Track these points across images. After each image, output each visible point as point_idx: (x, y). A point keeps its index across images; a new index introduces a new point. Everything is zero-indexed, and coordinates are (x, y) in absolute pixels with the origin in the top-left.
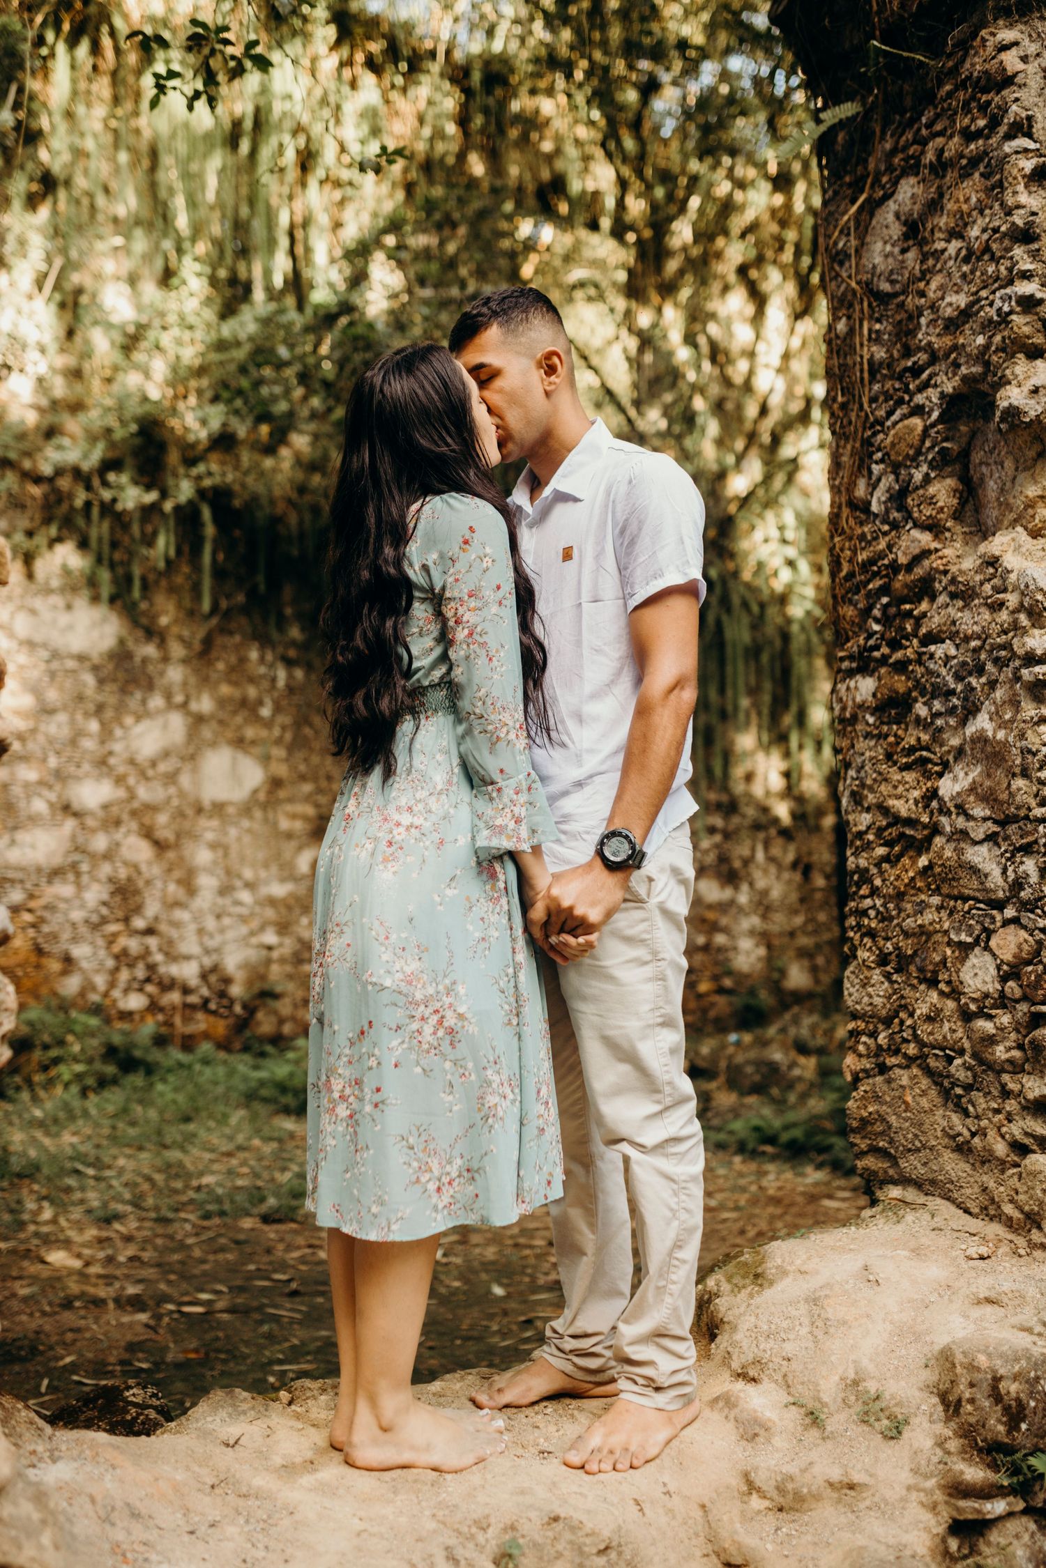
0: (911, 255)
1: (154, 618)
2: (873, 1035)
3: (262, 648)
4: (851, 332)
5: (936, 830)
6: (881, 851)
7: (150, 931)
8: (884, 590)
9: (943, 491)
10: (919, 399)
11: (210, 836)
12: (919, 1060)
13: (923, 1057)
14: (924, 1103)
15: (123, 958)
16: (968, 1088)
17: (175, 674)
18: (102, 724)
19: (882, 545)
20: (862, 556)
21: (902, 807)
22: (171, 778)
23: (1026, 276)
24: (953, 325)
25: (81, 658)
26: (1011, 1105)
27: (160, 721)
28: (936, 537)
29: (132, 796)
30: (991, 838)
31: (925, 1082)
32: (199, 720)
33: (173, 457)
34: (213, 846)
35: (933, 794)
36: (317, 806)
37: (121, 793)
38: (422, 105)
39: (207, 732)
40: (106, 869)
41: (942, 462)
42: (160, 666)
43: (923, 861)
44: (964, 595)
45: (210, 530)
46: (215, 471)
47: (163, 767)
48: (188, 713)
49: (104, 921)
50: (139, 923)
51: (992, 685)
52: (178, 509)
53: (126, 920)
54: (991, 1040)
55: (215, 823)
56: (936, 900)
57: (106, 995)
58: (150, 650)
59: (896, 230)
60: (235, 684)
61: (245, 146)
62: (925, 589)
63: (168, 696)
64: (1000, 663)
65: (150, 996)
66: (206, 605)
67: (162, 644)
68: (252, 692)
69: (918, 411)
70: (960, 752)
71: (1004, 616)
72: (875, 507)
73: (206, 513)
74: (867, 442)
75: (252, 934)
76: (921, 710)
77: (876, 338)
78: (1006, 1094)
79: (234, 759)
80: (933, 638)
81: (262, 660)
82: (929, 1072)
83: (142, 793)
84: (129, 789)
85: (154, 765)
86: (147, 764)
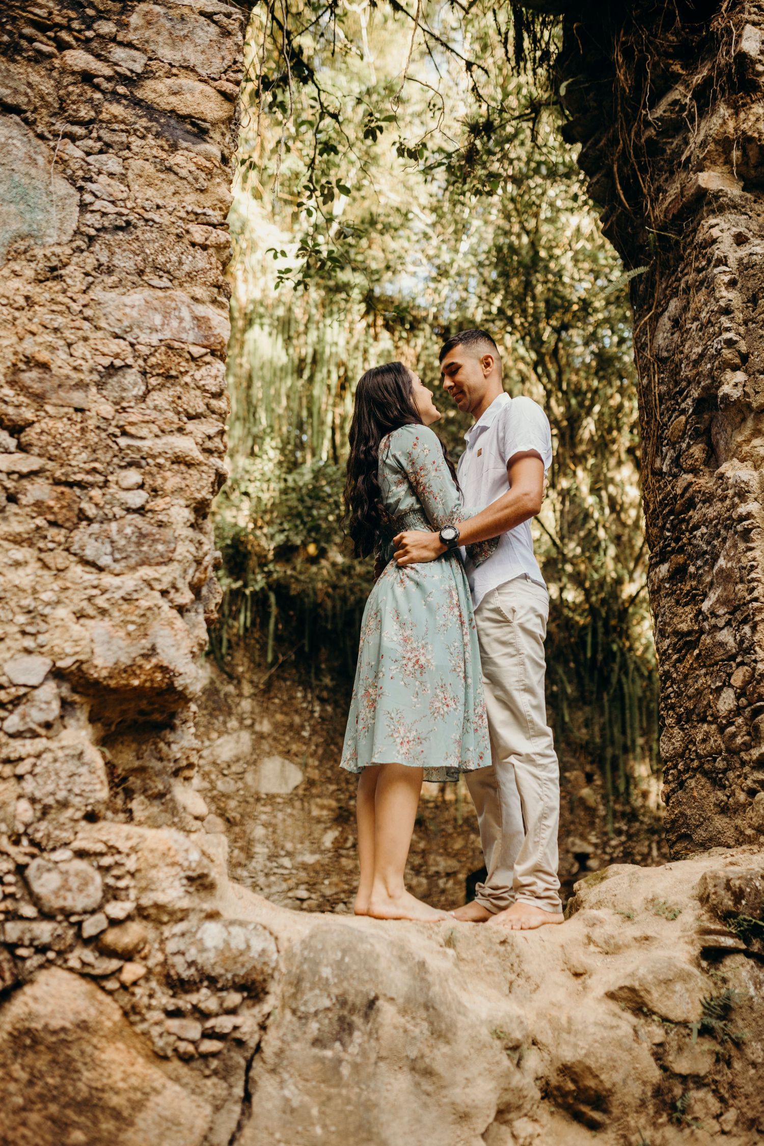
0: (676, 335)
1: (233, 666)
2: (675, 766)
3: (305, 690)
4: (650, 382)
5: (702, 631)
6: (675, 657)
8: (671, 512)
9: (697, 451)
10: (683, 405)
11: (264, 817)
12: (700, 769)
13: (702, 764)
14: (704, 793)
16: (725, 771)
17: (246, 705)
19: (669, 487)
20: (659, 498)
21: (684, 627)
22: (240, 776)
23: (728, 330)
24: (696, 363)
26: (747, 769)
27: (235, 736)
28: (695, 476)
29: (214, 788)
30: (728, 623)
31: (703, 780)
32: (261, 736)
33: (253, 562)
34: (265, 825)
35: (700, 612)
36: (338, 800)
38: (419, 349)
39: (265, 746)
41: (697, 435)
42: (237, 700)
43: (696, 652)
44: (709, 499)
45: (274, 610)
46: (279, 570)
47: (234, 768)
48: (254, 733)
51: (724, 540)
52: (254, 593)
54: (734, 736)
55: (268, 809)
56: (703, 671)
58: (231, 689)
59: (669, 325)
60: (286, 714)
61: (306, 374)
62: (691, 504)
63: (241, 720)
64: (727, 528)
66: (270, 658)
67: (238, 685)
68: (297, 720)
69: (683, 412)
70: (711, 584)
71: (728, 502)
72: (665, 470)
73: (272, 598)
74: (660, 437)
75: (290, 890)
76: (692, 569)
77: (661, 382)
78: (743, 763)
79: (283, 765)
80: (696, 527)
81: (305, 697)
82: (705, 773)
83: (221, 785)
84: (211, 782)
85: (229, 766)
86: (224, 765)
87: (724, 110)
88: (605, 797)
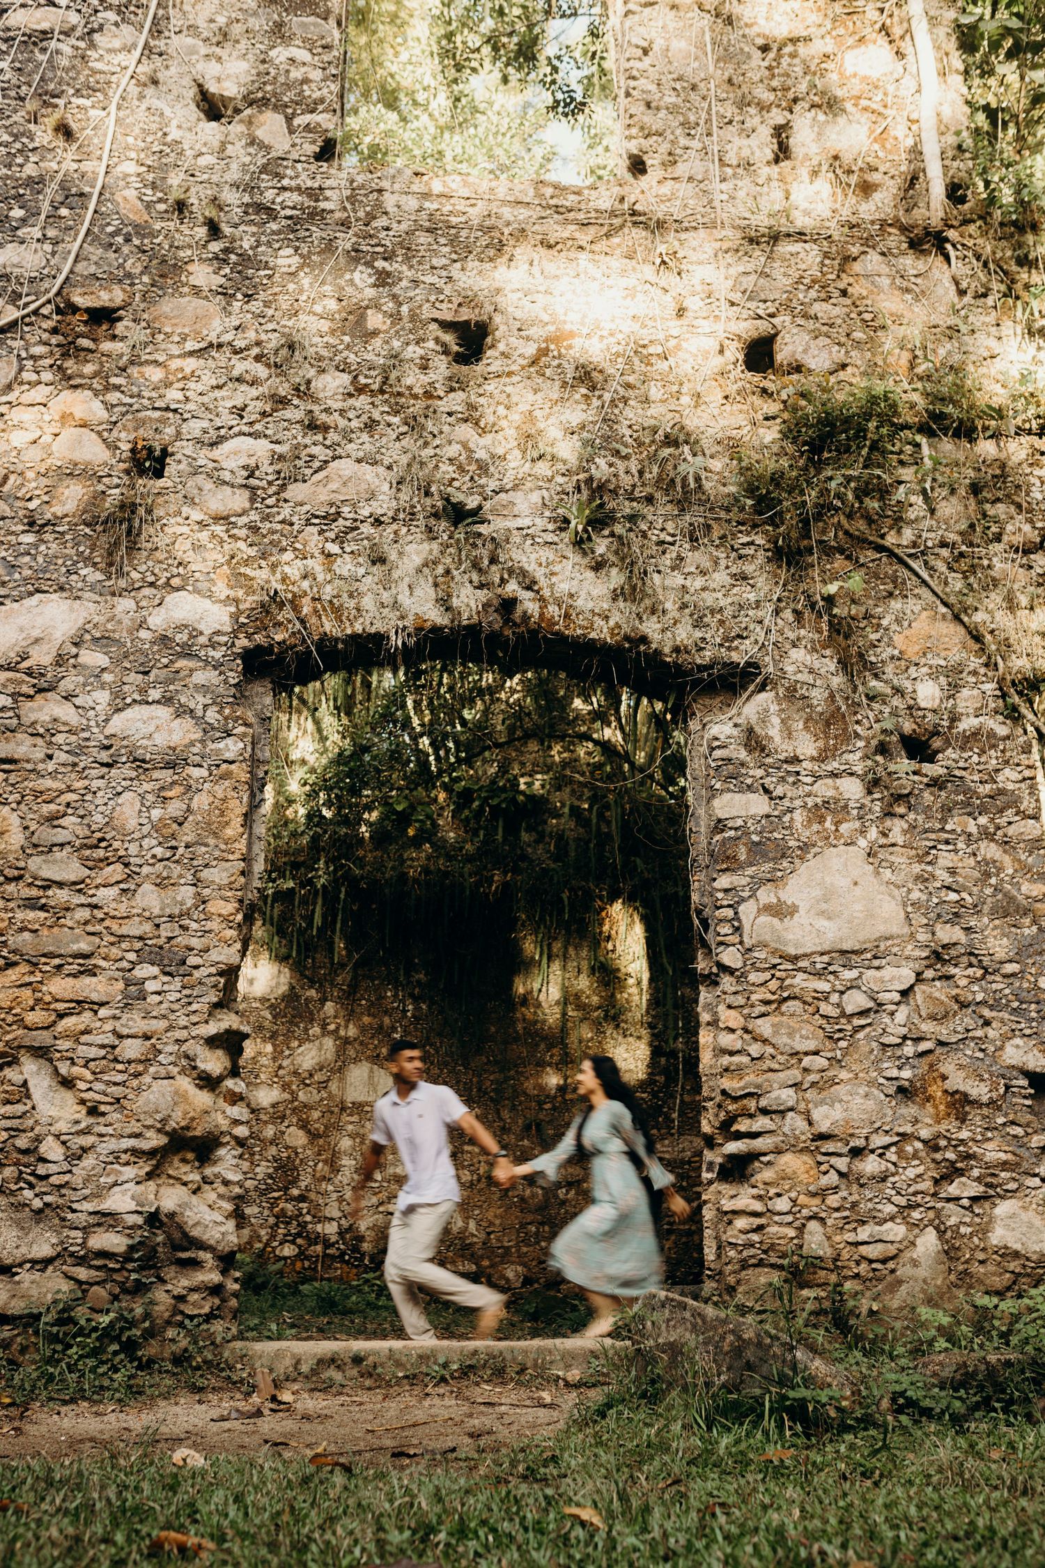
3: (396, 988)
7: (302, 1199)
11: (350, 1128)
15: (281, 1217)
17: (330, 1009)
18: (274, 1045)
22: (323, 1085)
25: (263, 1000)
27: (317, 1043)
29: (294, 1098)
32: (347, 1041)
37: (287, 1096)
39: (351, 1052)
40: (273, 1150)
42: (319, 1004)
47: (318, 1077)
48: (338, 1038)
49: (269, 1189)
50: (295, 1192)
52: (324, 889)
53: (286, 1189)
55: (355, 1118)
57: (267, 1245)
58: (312, 993)
60: (374, 1016)
63: (324, 1026)
65: (299, 1247)
66: (336, 958)
67: (321, 988)
68: (387, 1020)
73: (342, 890)
75: (381, 1204)
79: (371, 1071)
81: (395, 996)
83: (302, 1096)
84: (292, 1093)
85: (311, 1075)
86: (306, 1075)
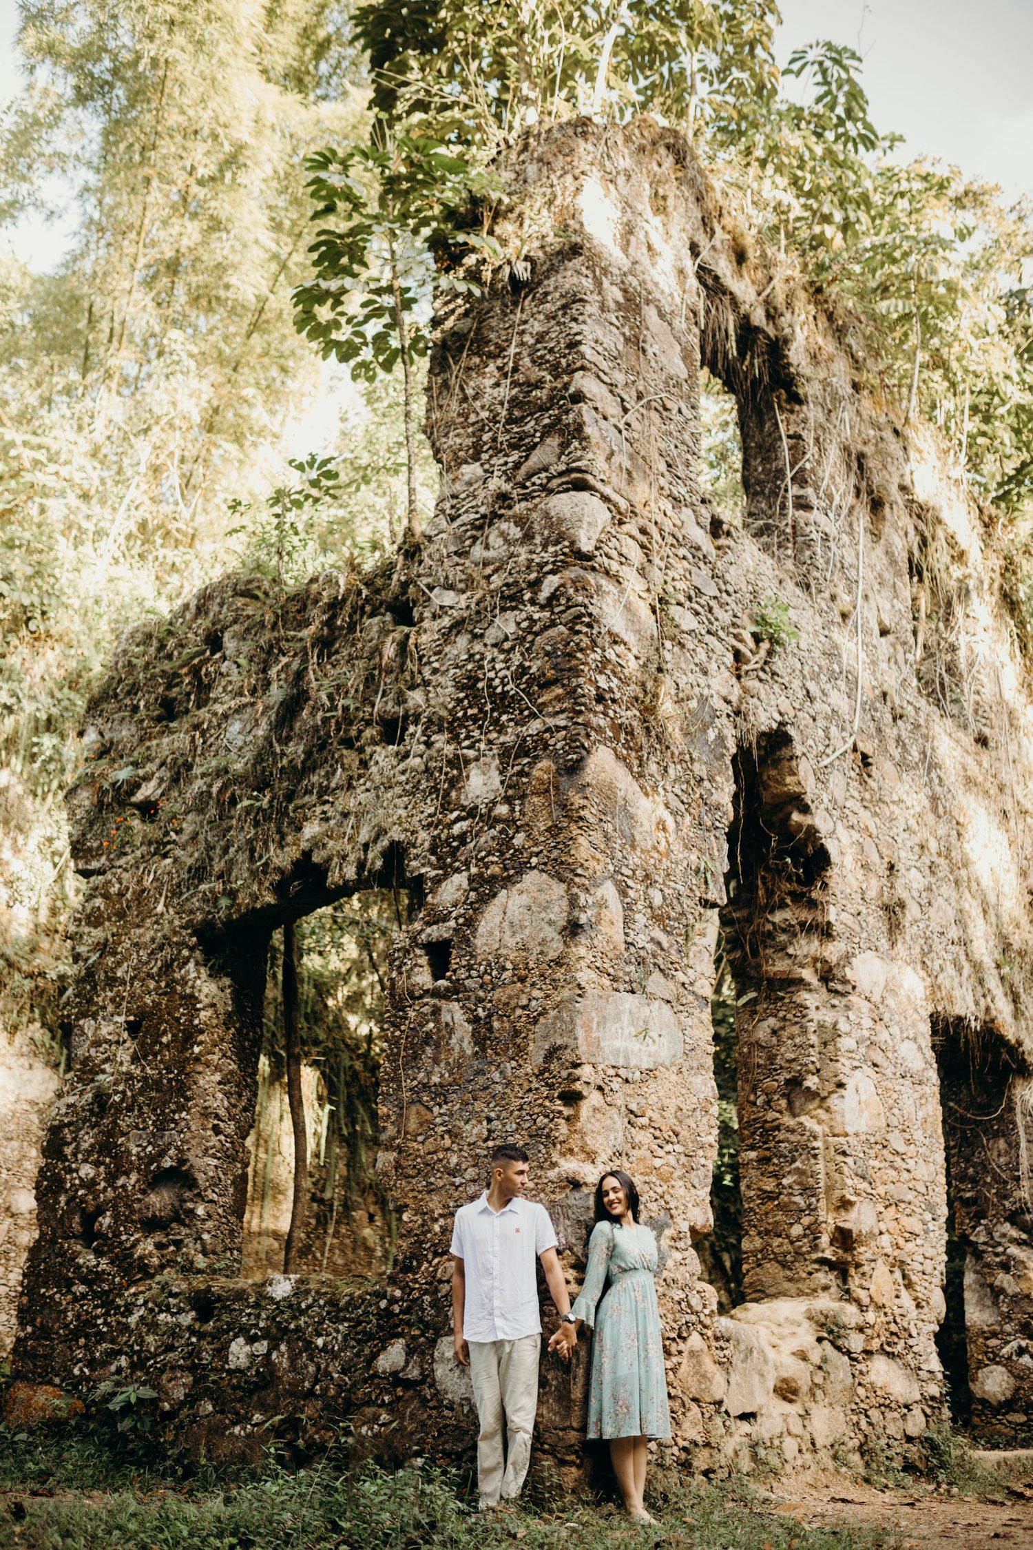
0: (774, 1038)
2: (756, 1256)
5: (781, 1194)
6: (759, 1201)
8: (761, 1127)
9: (783, 1103)
10: (776, 1077)
12: (774, 1259)
13: (776, 1257)
14: (776, 1271)
16: (792, 1262)
19: (761, 1114)
20: (752, 1117)
21: (768, 1188)
24: (789, 1061)
28: (781, 1115)
30: (801, 1194)
31: (776, 1265)
35: (780, 1184)
41: (783, 1095)
43: (776, 1203)
51: (801, 1154)
56: (781, 1213)
64: (803, 1149)
69: (776, 1080)
70: (790, 1172)
71: (804, 1137)
76: (775, 1161)
80: (781, 1141)
82: (778, 1262)
87: (817, 943)
88: (382, 1238)
